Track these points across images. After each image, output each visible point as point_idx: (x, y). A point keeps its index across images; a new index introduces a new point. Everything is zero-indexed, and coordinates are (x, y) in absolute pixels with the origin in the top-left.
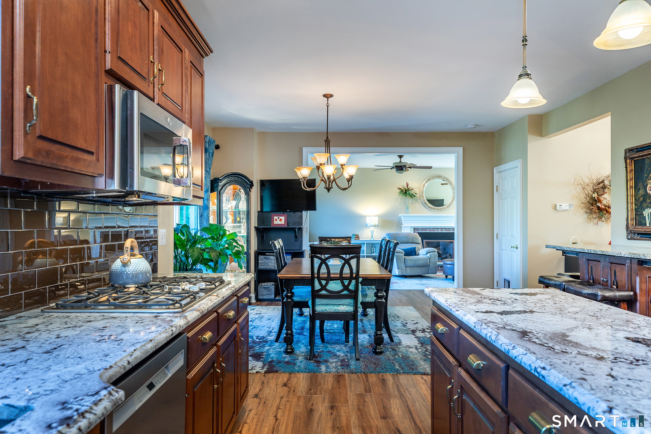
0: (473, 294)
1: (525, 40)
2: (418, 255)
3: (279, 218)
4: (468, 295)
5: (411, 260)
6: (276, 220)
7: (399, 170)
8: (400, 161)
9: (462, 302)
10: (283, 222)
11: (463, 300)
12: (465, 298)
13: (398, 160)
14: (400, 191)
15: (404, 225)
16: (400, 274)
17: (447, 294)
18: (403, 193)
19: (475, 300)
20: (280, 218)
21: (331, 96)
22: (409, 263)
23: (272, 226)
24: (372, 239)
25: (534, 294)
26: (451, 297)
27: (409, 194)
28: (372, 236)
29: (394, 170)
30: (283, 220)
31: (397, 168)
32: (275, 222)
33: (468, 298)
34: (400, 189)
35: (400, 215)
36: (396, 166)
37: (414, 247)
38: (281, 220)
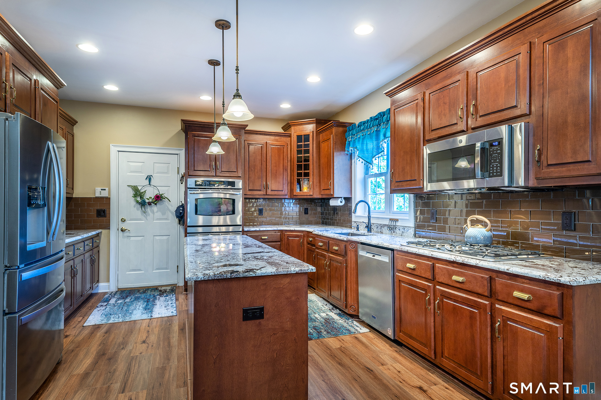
0: (273, 262)
1: (237, 69)
4: (277, 261)
9: (282, 256)
11: (281, 257)
12: (279, 259)
17: (292, 260)
19: (273, 258)
25: (225, 266)
26: (289, 259)
33: (277, 259)
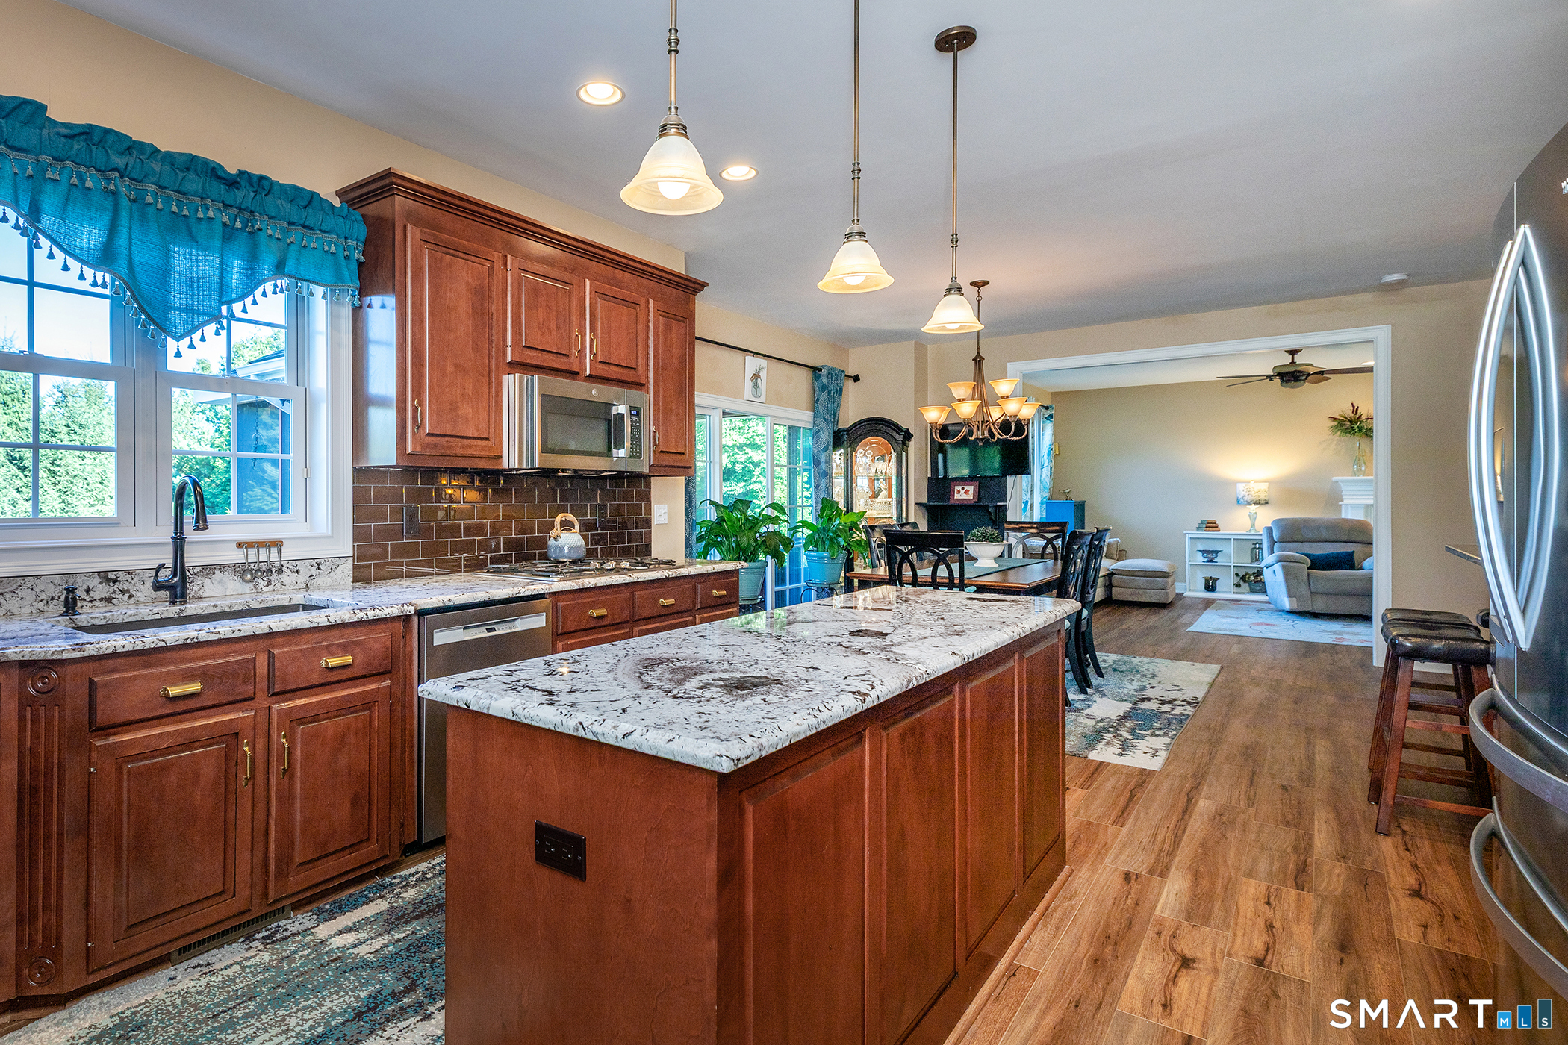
2: (1361, 568)
3: (963, 489)
5: (1329, 580)
6: (959, 492)
7: (1287, 381)
8: (1293, 362)
10: (970, 496)
13: (1288, 360)
14: (1335, 423)
15: (1345, 502)
16: (1295, 607)
18: (1344, 427)
20: (966, 488)
21: (986, 283)
22: (1320, 586)
23: (951, 502)
24: (1253, 532)
27: (1360, 430)
28: (1253, 526)
29: (1278, 381)
30: (971, 492)
31: (1282, 379)
32: (957, 496)
34: (1335, 419)
35: (1335, 478)
36: (1279, 374)
37: (1350, 550)
38: (966, 492)
